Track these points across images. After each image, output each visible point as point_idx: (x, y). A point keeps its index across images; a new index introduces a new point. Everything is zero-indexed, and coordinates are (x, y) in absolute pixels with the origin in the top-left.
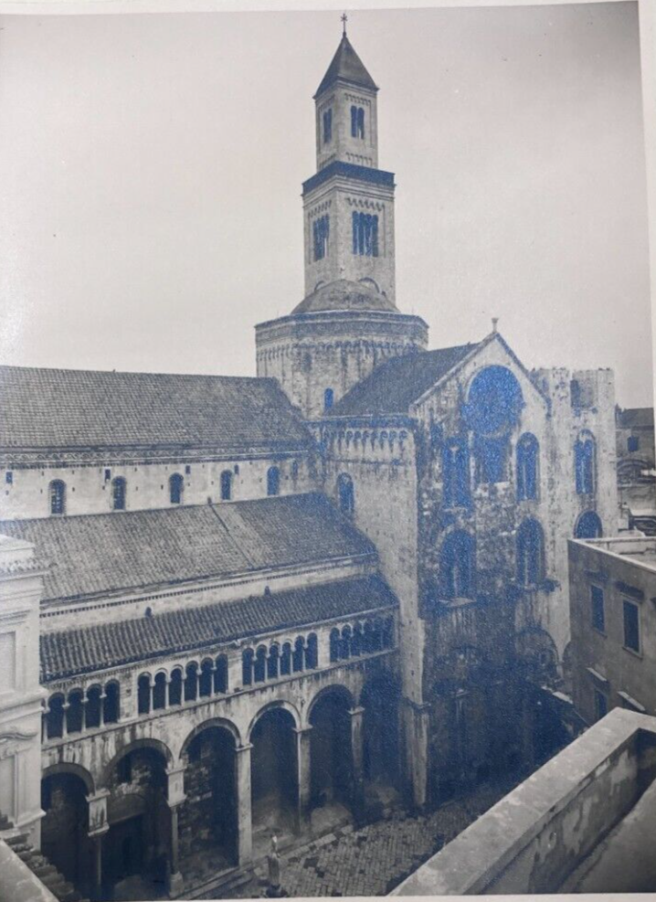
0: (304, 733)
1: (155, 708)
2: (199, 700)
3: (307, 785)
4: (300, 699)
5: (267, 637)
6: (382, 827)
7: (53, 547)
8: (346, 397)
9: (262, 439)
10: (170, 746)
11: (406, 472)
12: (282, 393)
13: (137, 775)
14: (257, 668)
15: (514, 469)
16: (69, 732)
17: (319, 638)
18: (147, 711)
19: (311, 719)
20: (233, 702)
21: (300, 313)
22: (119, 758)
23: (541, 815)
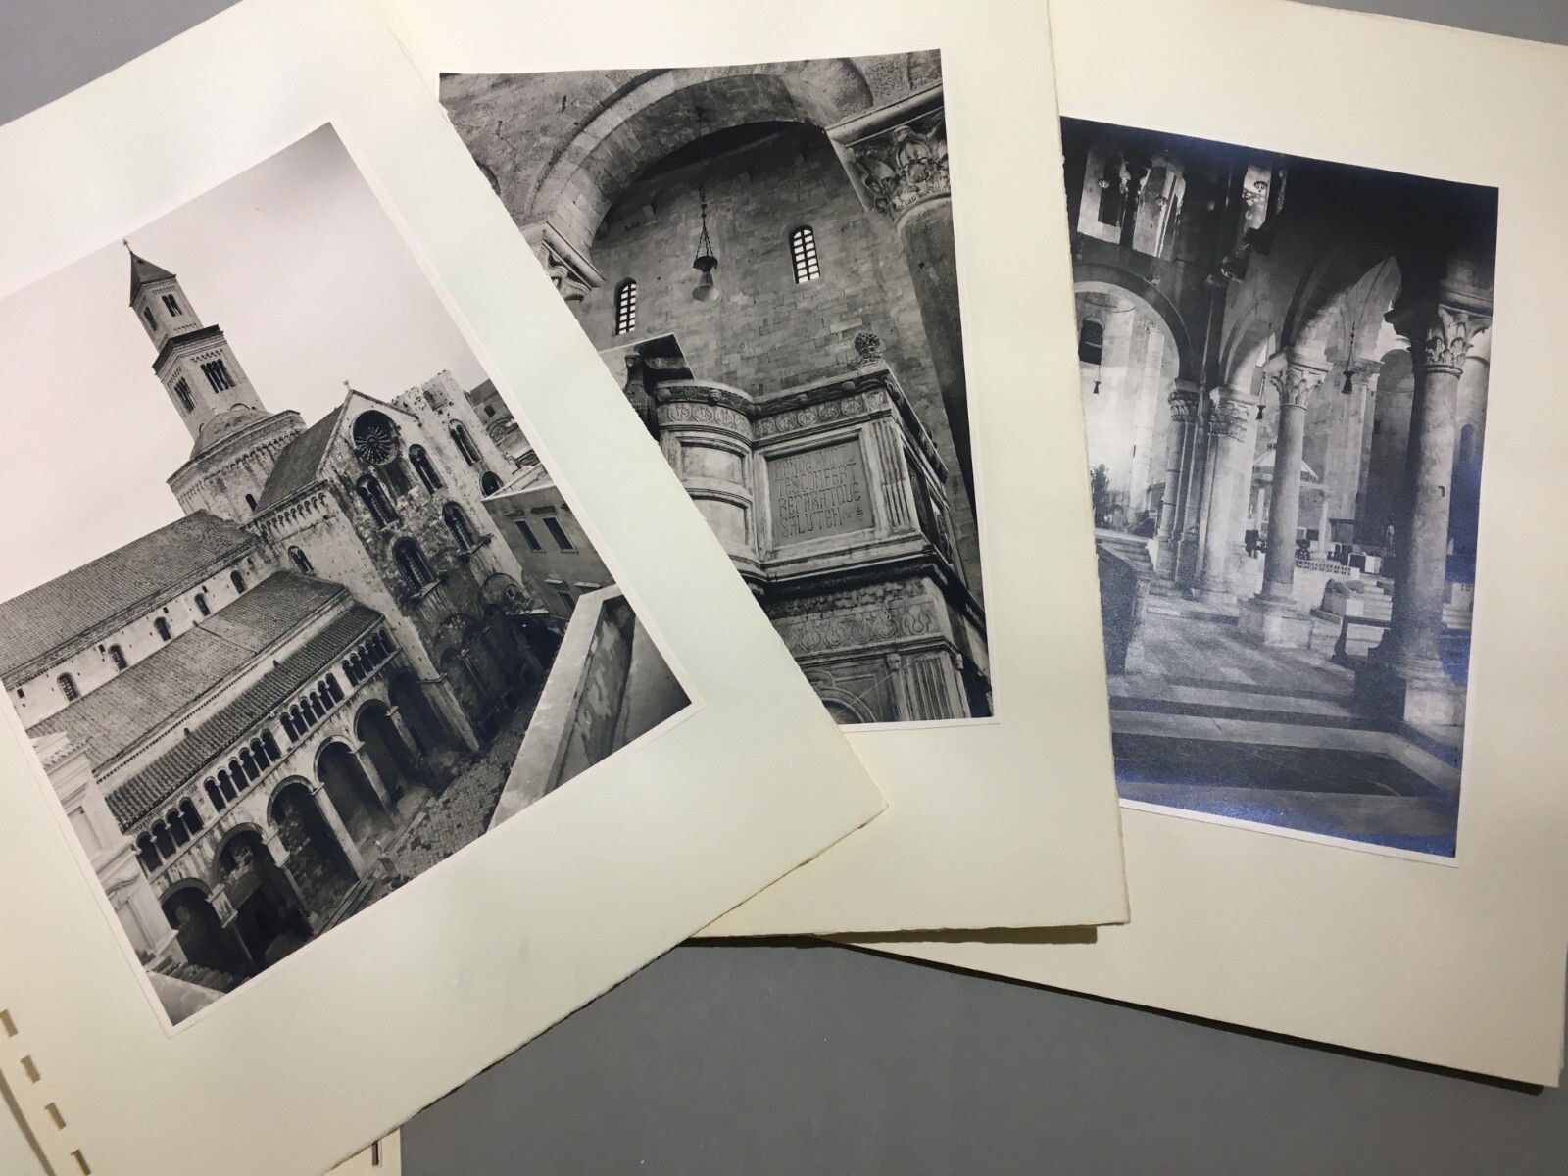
0: (360, 751)
1: (229, 800)
2: (262, 774)
3: (383, 788)
4: (342, 727)
5: (293, 698)
6: (457, 784)
7: (83, 726)
8: (264, 494)
9: (214, 556)
10: (256, 822)
11: (337, 520)
12: (214, 517)
13: (240, 859)
14: (296, 726)
15: (416, 474)
16: (166, 858)
17: (335, 675)
18: (224, 806)
19: (360, 736)
20: (291, 760)
21: (198, 456)
22: (218, 855)
23: (570, 704)
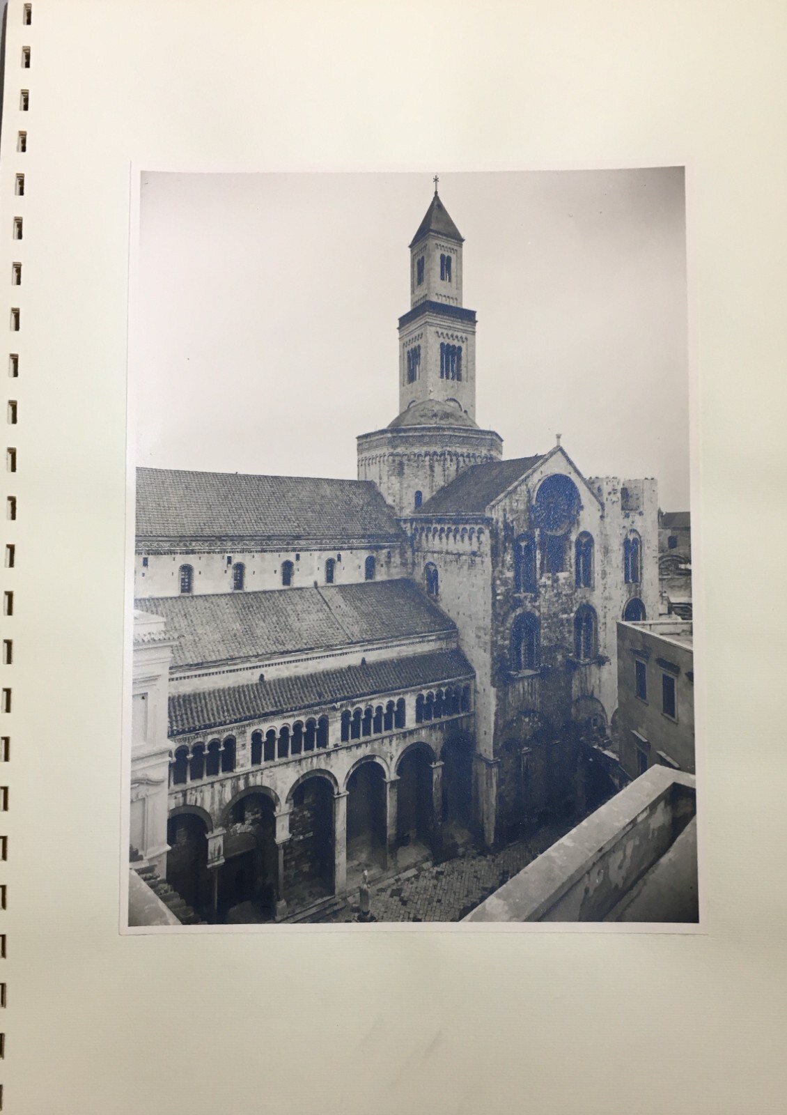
0: (393, 783)
1: (265, 760)
2: (303, 753)
3: (394, 828)
4: (389, 754)
5: (363, 701)
6: (457, 863)
7: (181, 621)
8: (433, 498)
9: (362, 532)
10: (278, 792)
11: (482, 562)
12: (379, 494)
13: (249, 816)
14: (352, 728)
15: (573, 561)
16: (192, 779)
17: (407, 702)
18: (259, 763)
19: (400, 770)
20: (333, 756)
21: (395, 428)
22: (234, 802)
23: (591, 855)
